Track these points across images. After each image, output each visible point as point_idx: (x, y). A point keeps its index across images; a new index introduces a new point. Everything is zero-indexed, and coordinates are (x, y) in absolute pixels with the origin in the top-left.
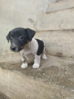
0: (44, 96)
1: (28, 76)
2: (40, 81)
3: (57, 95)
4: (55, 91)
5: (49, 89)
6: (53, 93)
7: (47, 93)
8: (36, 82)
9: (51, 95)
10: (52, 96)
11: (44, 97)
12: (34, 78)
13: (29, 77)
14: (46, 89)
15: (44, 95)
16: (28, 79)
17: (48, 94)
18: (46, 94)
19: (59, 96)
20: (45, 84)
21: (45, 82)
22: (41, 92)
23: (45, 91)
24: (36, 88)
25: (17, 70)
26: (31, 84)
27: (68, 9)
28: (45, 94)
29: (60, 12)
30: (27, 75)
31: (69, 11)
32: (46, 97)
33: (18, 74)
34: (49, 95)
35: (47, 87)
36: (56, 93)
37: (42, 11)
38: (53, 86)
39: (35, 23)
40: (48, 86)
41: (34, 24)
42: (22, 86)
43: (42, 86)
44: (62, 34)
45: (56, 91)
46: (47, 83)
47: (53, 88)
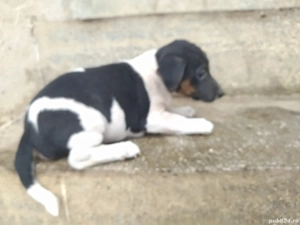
0: (235, 218)
1: (169, 171)
3: (281, 199)
4: (275, 189)
5: (256, 189)
6: (269, 197)
7: (247, 204)
8: (208, 180)
9: (261, 205)
10: (265, 206)
11: (237, 221)
12: (197, 171)
13: (176, 175)
14: (246, 191)
15: (236, 213)
16: (171, 180)
17: (251, 205)
18: (245, 208)
19: (288, 200)
20: (244, 177)
22: (224, 210)
23: (239, 201)
24: (203, 204)
28: (241, 210)
32: (243, 217)
34: (256, 205)
35: (251, 185)
38: (271, 176)
40: (253, 182)
42: (139, 217)
43: (232, 188)
45: (281, 186)
46: (251, 173)
47: (270, 181)
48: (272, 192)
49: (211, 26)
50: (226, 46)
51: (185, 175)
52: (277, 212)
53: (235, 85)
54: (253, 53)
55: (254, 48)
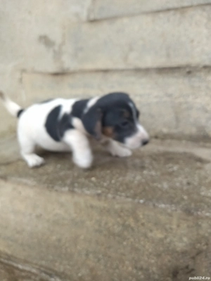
0: (96, 231)
1: (53, 187)
2: (87, 195)
3: (127, 223)
4: (122, 214)
5: (108, 211)
6: (119, 219)
8: (76, 198)
9: (114, 225)
10: (116, 227)
11: (98, 234)
12: (69, 190)
13: (56, 191)
14: (101, 211)
15: (97, 227)
16: (54, 194)
17: (106, 224)
18: (103, 224)
19: (133, 224)
20: (99, 200)
21: (99, 195)
22: (88, 223)
23: (98, 218)
24: (75, 215)
25: (20, 176)
26: (62, 205)
27: (147, 13)
28: (100, 225)
29: (126, 21)
30: (51, 185)
31: (149, 19)
32: (102, 232)
33: (26, 185)
34: (110, 225)
35: (104, 208)
36: (125, 218)
37: (77, 15)
38: (118, 203)
39: (56, 48)
40: (106, 205)
41: (54, 51)
42: (37, 216)
43: (92, 207)
44: (133, 79)
45: (126, 213)
46: (103, 198)
47: (117, 206)
48: (120, 216)
49: (144, 80)
50: (156, 97)
51: (62, 192)
52: (126, 233)
53: (165, 130)
54: (180, 104)
55: (181, 100)
